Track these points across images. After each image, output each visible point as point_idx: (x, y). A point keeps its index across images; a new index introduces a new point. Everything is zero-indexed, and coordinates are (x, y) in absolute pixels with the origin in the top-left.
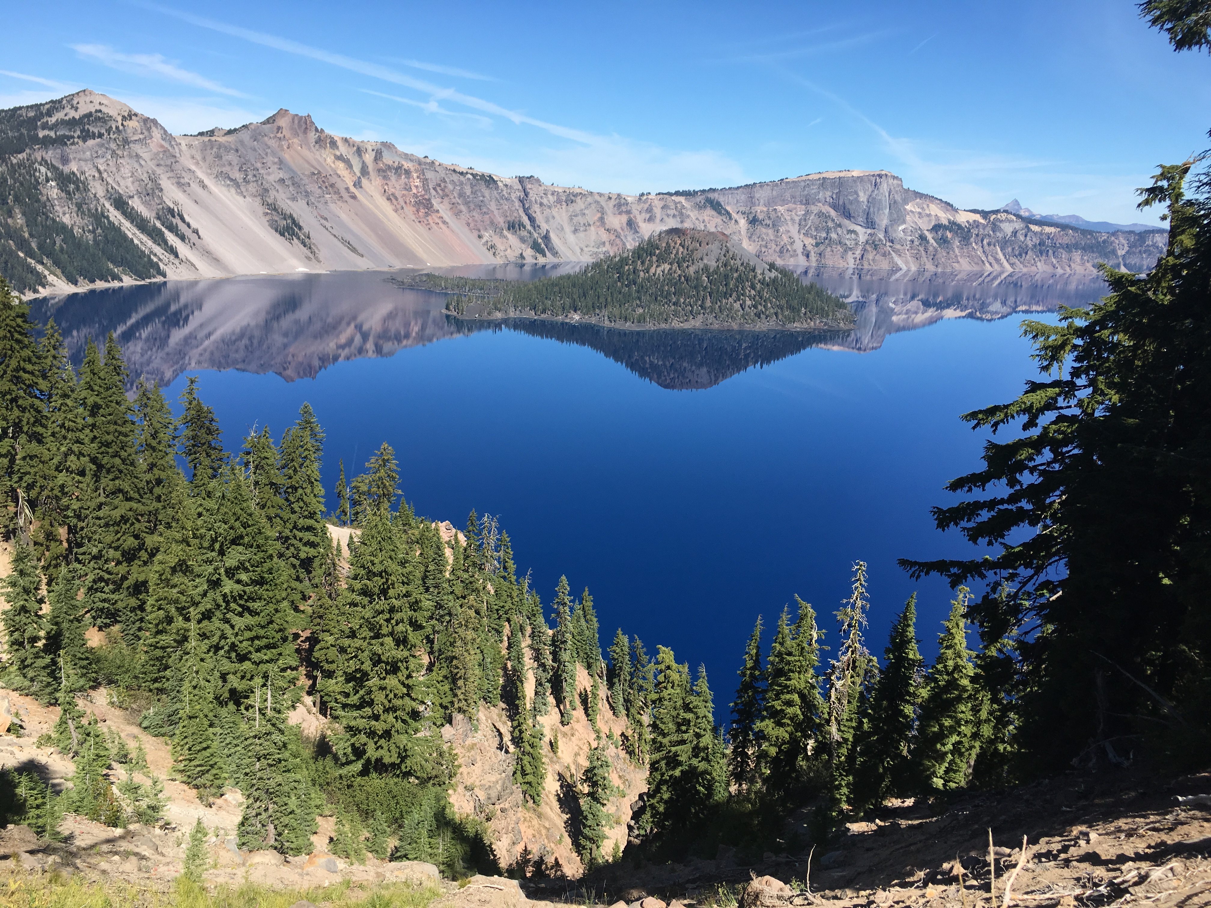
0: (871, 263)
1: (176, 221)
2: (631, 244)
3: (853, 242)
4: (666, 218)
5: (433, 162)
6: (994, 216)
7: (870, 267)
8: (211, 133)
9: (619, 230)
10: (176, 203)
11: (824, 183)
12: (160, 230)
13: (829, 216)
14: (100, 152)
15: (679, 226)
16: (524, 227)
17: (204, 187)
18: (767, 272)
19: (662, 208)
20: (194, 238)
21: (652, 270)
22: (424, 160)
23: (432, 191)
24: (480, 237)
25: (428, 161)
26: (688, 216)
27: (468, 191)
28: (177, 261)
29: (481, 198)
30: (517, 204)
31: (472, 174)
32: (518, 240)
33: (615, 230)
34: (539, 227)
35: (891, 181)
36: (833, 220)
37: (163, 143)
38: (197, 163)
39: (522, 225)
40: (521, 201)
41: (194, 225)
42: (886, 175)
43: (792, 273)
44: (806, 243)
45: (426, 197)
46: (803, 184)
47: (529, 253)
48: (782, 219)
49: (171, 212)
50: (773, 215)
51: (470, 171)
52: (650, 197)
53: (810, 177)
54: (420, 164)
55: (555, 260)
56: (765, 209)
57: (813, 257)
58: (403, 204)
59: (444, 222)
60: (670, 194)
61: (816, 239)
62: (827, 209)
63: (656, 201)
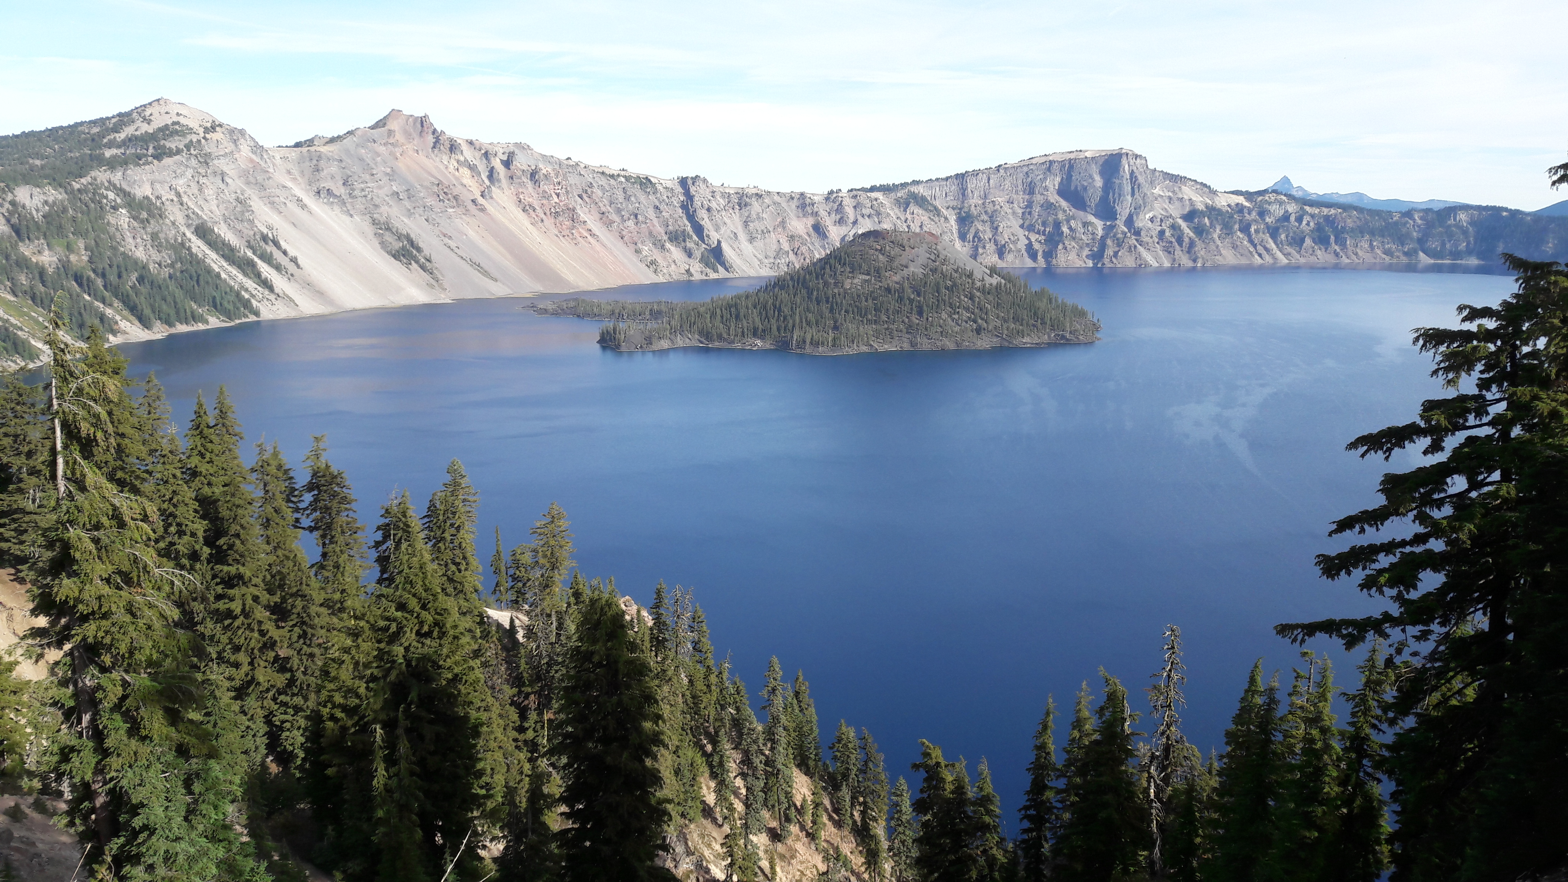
0: (1113, 259)
1: (270, 248)
2: (820, 253)
3: (1090, 237)
4: (860, 219)
5: (577, 164)
6: (1260, 198)
7: (1112, 265)
8: (310, 142)
9: (806, 237)
10: (270, 228)
11: (1049, 166)
12: (252, 260)
13: (1059, 206)
14: (178, 171)
15: (877, 228)
16: (690, 237)
17: (304, 207)
18: (987, 278)
19: (855, 207)
20: (291, 267)
21: (847, 283)
22: (566, 162)
23: (578, 199)
24: (638, 251)
25: (571, 163)
26: (888, 215)
27: (620, 197)
28: (272, 297)
29: (637, 205)
30: (680, 210)
31: (625, 177)
32: (683, 254)
33: (800, 237)
34: (708, 236)
35: (1132, 161)
36: (1065, 211)
37: (254, 157)
38: (294, 179)
39: (686, 236)
40: (684, 207)
41: (292, 252)
42: (1127, 154)
43: (1017, 277)
44: (1033, 240)
45: (571, 206)
46: (1025, 169)
47: (696, 266)
48: (1002, 213)
49: (265, 238)
50: (990, 209)
51: (622, 173)
52: (840, 195)
53: (1034, 161)
54: (561, 167)
55: (729, 275)
56: (980, 202)
57: (1041, 257)
58: (543, 216)
59: (593, 235)
60: (863, 190)
61: (1044, 235)
62: (1054, 198)
63: (848, 199)
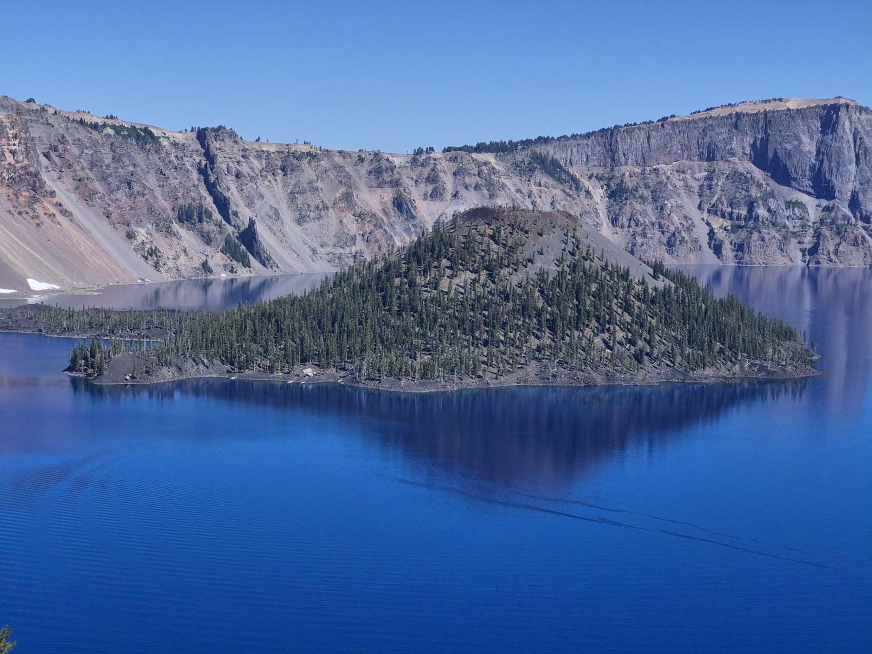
0: (833, 257)
2: (403, 240)
3: (798, 223)
4: (463, 191)
5: (43, 109)
7: (832, 265)
9: (382, 215)
11: (736, 121)
13: (752, 178)
15: (487, 203)
16: (210, 216)
18: (649, 279)
19: (455, 174)
21: (444, 284)
22: (26, 106)
23: (42, 158)
24: (130, 236)
25: (34, 107)
26: (503, 186)
27: (107, 156)
29: (131, 168)
30: (195, 175)
31: (113, 127)
32: (199, 239)
33: (374, 215)
34: (236, 214)
35: (855, 116)
36: (759, 186)
39: (203, 214)
40: (202, 171)
42: (847, 106)
43: (694, 279)
44: (715, 226)
45: (32, 169)
46: (701, 125)
47: (217, 259)
48: (670, 187)
50: (652, 180)
51: (110, 122)
52: (432, 155)
53: (714, 113)
54: (19, 112)
55: (266, 273)
56: (638, 170)
57: (728, 251)
59: (65, 213)
60: (467, 149)
61: (731, 218)
62: (746, 166)
63: (444, 163)
